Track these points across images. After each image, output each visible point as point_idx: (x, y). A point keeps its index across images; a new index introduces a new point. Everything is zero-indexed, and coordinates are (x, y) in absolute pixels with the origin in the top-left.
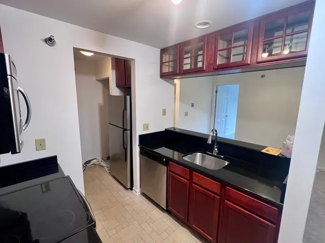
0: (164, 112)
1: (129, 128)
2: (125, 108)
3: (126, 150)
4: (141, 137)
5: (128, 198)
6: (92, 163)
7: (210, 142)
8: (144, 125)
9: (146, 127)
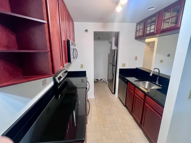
0: (136, 58)
1: (115, 65)
2: (114, 56)
3: (113, 75)
4: (120, 70)
5: (112, 96)
6: (103, 80)
7: (151, 75)
8: (123, 64)
9: (124, 65)
